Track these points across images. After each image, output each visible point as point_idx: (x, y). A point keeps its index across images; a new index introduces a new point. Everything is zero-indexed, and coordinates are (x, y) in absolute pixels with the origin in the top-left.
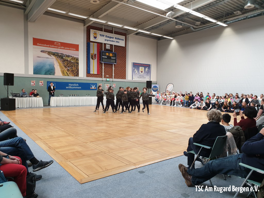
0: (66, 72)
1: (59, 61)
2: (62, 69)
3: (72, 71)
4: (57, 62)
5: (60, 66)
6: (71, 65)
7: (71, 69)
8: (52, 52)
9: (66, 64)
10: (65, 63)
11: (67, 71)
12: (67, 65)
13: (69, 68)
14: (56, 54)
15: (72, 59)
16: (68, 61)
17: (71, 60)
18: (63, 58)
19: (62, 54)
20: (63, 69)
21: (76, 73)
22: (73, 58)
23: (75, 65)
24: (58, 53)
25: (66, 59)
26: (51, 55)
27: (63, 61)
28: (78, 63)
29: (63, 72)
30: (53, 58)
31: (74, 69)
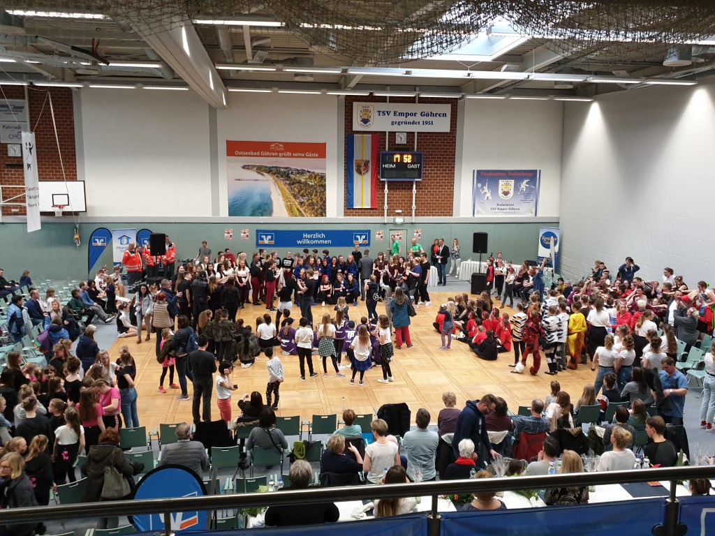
0: (298, 209)
1: (282, 183)
2: (287, 202)
3: (309, 205)
4: (277, 186)
5: (284, 195)
6: (309, 192)
7: (308, 201)
8: (266, 167)
9: (297, 190)
11: (299, 207)
12: (299, 191)
13: (304, 200)
14: (274, 170)
15: (310, 177)
16: (301, 183)
17: (309, 180)
18: (289, 177)
19: (286, 168)
20: (290, 202)
21: (320, 210)
22: (313, 175)
23: (316, 192)
24: (280, 168)
25: (296, 178)
26: (265, 174)
27: (289, 184)
28: (324, 186)
29: (291, 209)
30: (268, 180)
31: (314, 201)
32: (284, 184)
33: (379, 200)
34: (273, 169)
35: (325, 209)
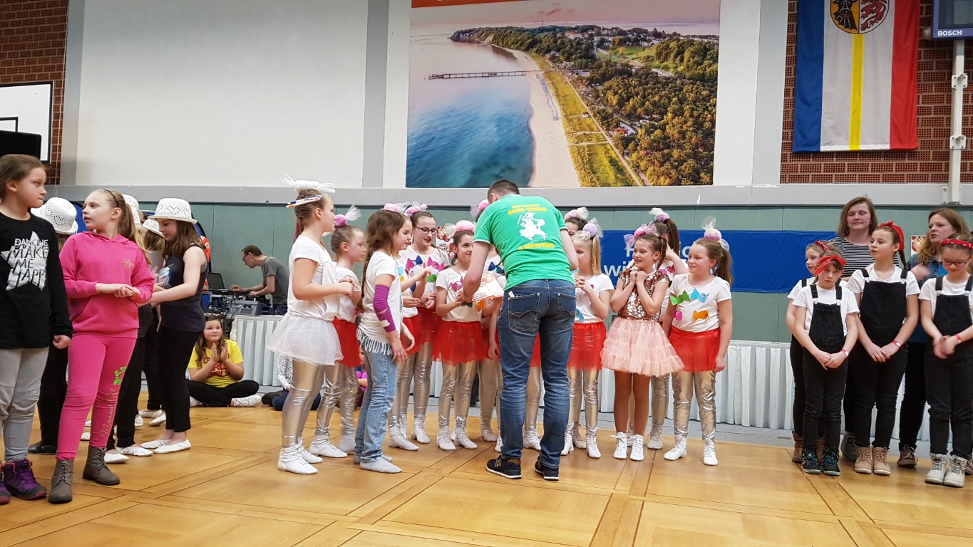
0: (613, 162)
1: (566, 81)
2: (579, 139)
3: (653, 146)
4: (551, 91)
5: (569, 119)
6: (654, 104)
7: (648, 132)
8: (522, 31)
9: (614, 100)
10: (610, 95)
11: (616, 153)
12: (621, 103)
13: (638, 129)
14: (546, 39)
15: (663, 54)
16: (630, 75)
17: (657, 63)
18: (593, 58)
19: (584, 30)
20: (588, 137)
21: (691, 162)
22: (673, 45)
23: (681, 101)
24: (563, 30)
25: (614, 59)
26: (516, 53)
27: (591, 81)
28: (710, 81)
29: (590, 162)
30: (523, 73)
31: (672, 131)
32: (573, 82)
33: (927, 122)
34: (542, 35)
35: (712, 158)
